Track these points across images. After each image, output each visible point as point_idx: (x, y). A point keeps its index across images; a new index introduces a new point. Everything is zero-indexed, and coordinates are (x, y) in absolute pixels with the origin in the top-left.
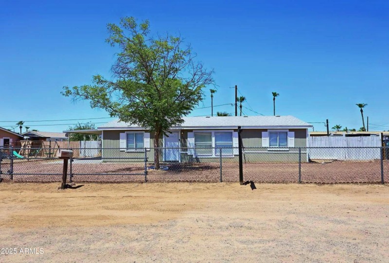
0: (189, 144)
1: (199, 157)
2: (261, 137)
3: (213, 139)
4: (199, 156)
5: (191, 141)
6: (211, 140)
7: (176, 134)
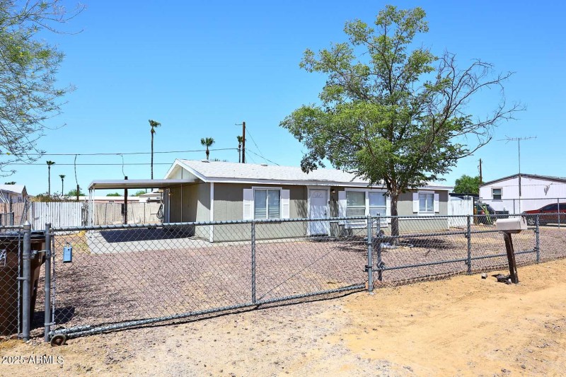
0: (342, 208)
1: (353, 227)
2: (412, 200)
3: (367, 201)
4: (353, 225)
5: (343, 203)
6: (364, 203)
7: (323, 192)
